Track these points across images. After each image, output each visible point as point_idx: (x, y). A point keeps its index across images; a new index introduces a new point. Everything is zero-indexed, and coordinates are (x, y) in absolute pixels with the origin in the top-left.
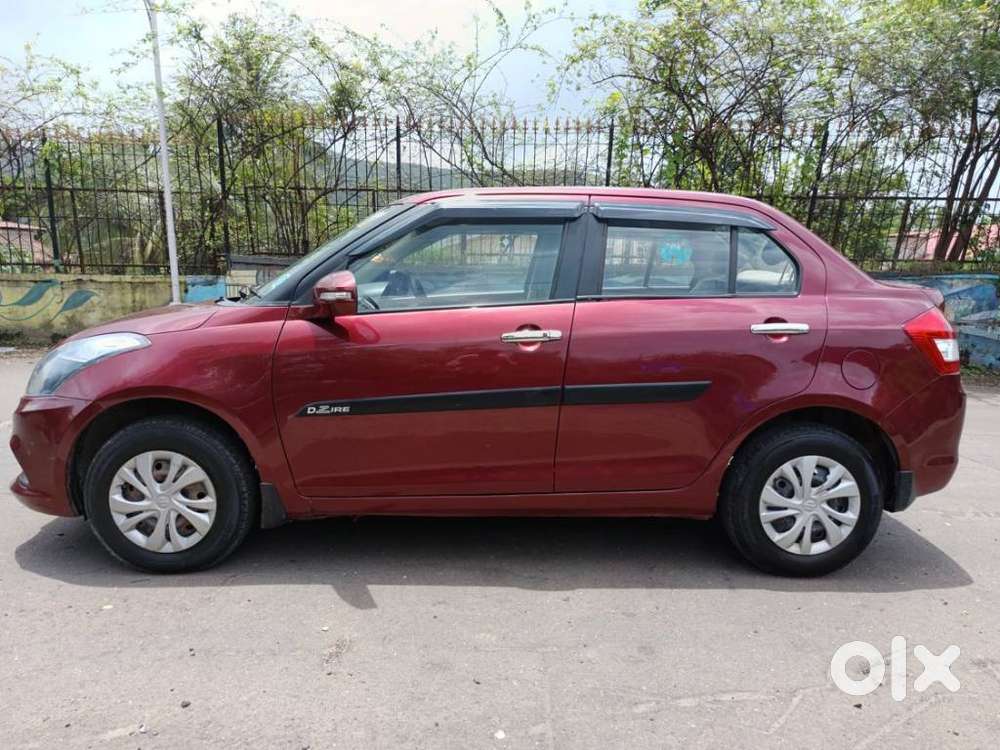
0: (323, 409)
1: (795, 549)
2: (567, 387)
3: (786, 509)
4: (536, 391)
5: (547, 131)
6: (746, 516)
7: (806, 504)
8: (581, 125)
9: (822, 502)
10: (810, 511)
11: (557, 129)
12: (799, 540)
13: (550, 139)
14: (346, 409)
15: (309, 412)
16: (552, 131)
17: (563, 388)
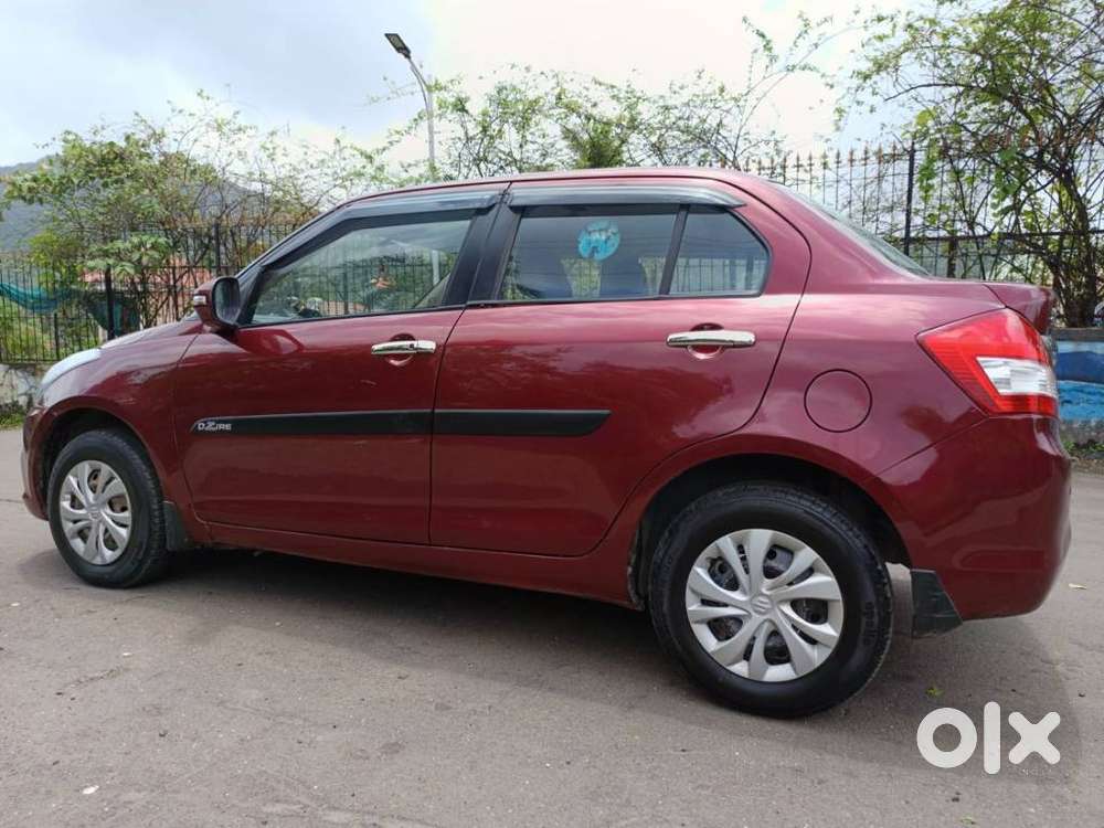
0: (210, 426)
1: (741, 668)
2: (437, 411)
3: (726, 605)
4: (404, 415)
5: (825, 165)
6: (665, 608)
7: (755, 602)
8: (870, 154)
9: (783, 601)
10: (763, 614)
11: (838, 162)
12: (747, 655)
13: (831, 175)
14: (228, 427)
15: (200, 428)
16: (832, 165)
17: (433, 412)
